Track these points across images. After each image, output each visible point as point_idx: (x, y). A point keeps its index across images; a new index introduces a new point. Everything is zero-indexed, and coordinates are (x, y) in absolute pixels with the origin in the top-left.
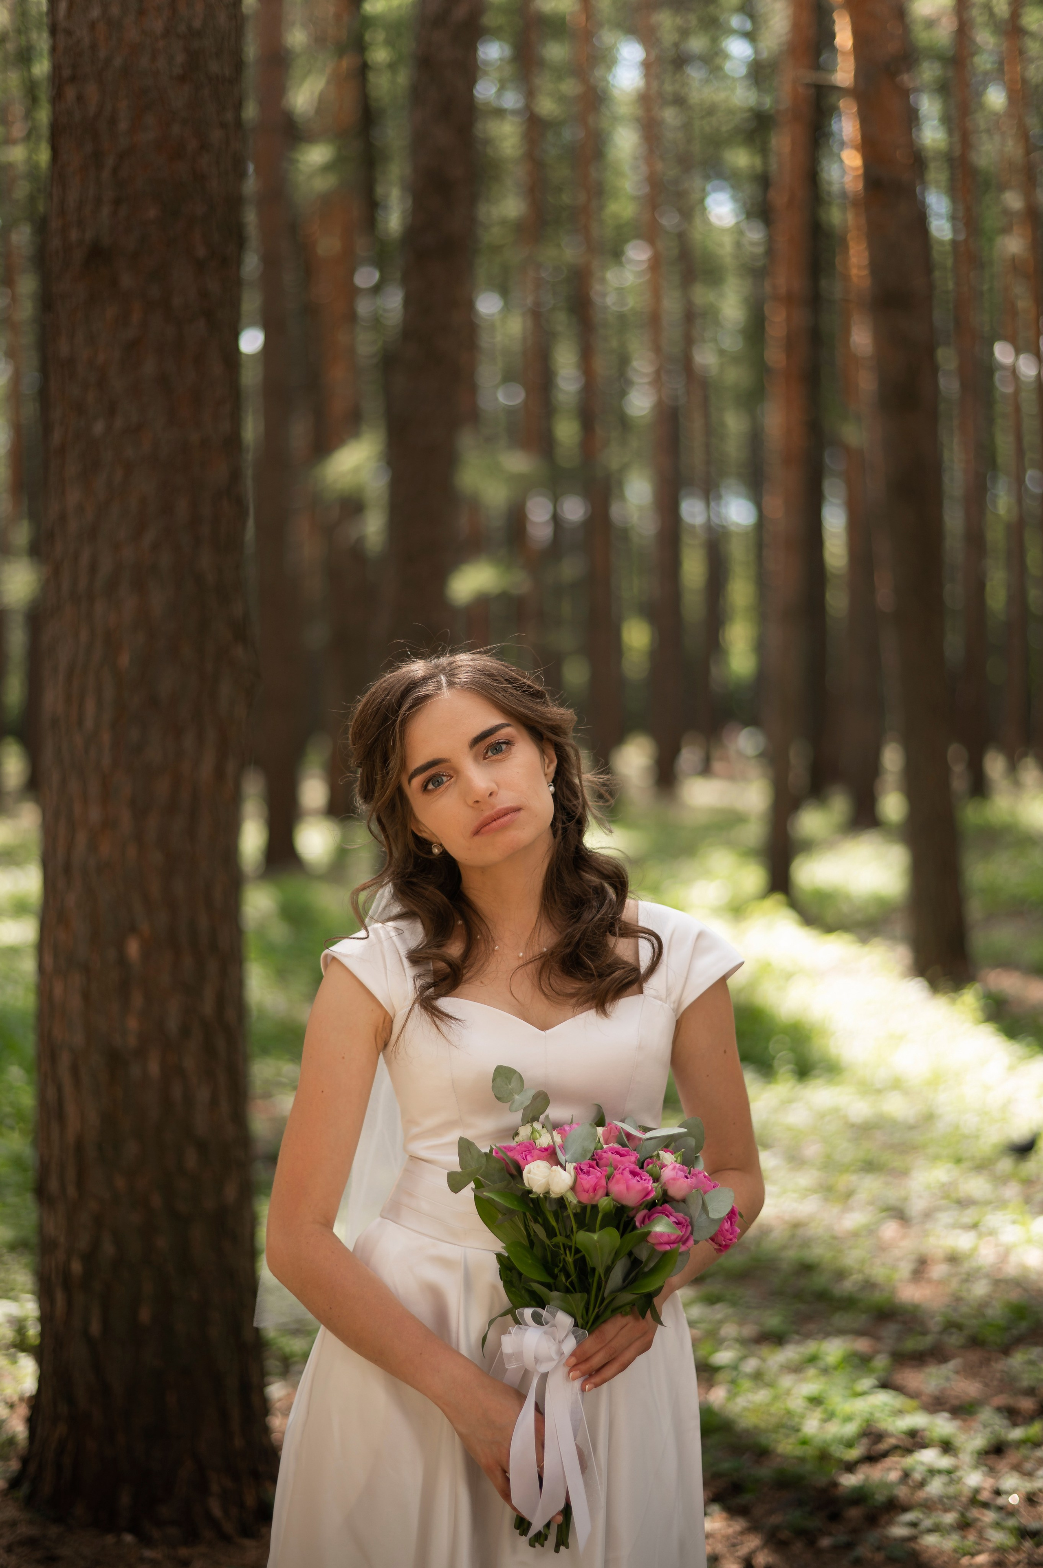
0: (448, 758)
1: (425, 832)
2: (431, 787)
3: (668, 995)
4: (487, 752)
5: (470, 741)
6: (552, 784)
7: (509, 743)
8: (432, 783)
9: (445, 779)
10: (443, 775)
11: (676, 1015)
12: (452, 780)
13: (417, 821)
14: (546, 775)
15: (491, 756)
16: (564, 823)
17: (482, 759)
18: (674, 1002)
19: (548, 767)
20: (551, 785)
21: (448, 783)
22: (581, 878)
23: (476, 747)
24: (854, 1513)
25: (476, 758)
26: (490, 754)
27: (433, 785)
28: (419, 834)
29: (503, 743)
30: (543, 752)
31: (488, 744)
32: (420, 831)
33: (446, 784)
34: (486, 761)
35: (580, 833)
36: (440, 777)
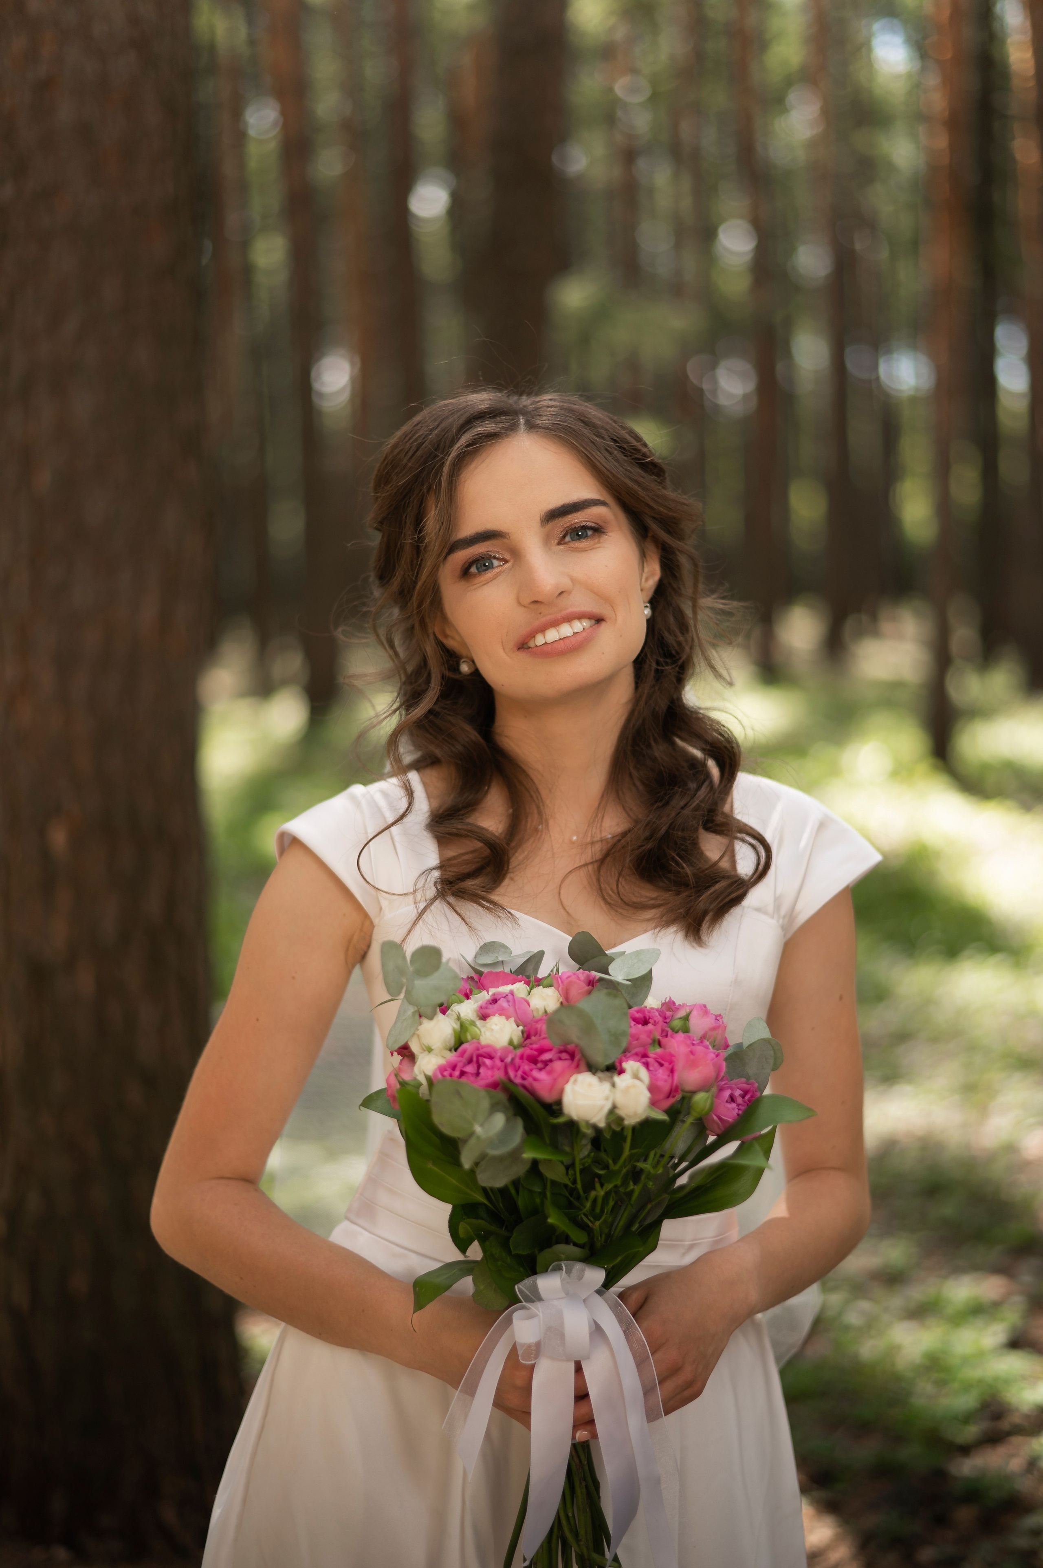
0: (507, 531)
1: (453, 638)
2: (473, 569)
3: (777, 907)
4: (564, 537)
5: (543, 513)
6: (648, 605)
7: (598, 530)
8: (477, 566)
9: (496, 563)
10: (495, 558)
11: (785, 935)
12: (506, 566)
13: (445, 619)
14: (642, 590)
15: (569, 542)
16: (658, 663)
17: (556, 541)
18: (784, 917)
19: (647, 579)
20: (647, 607)
21: (499, 569)
22: (673, 744)
23: (550, 525)
24: (965, 1515)
25: (546, 540)
26: (568, 539)
27: (477, 569)
28: (445, 641)
29: (590, 528)
30: (643, 555)
31: (569, 524)
32: (446, 636)
33: (496, 571)
34: (561, 547)
35: (680, 681)
36: (489, 559)
